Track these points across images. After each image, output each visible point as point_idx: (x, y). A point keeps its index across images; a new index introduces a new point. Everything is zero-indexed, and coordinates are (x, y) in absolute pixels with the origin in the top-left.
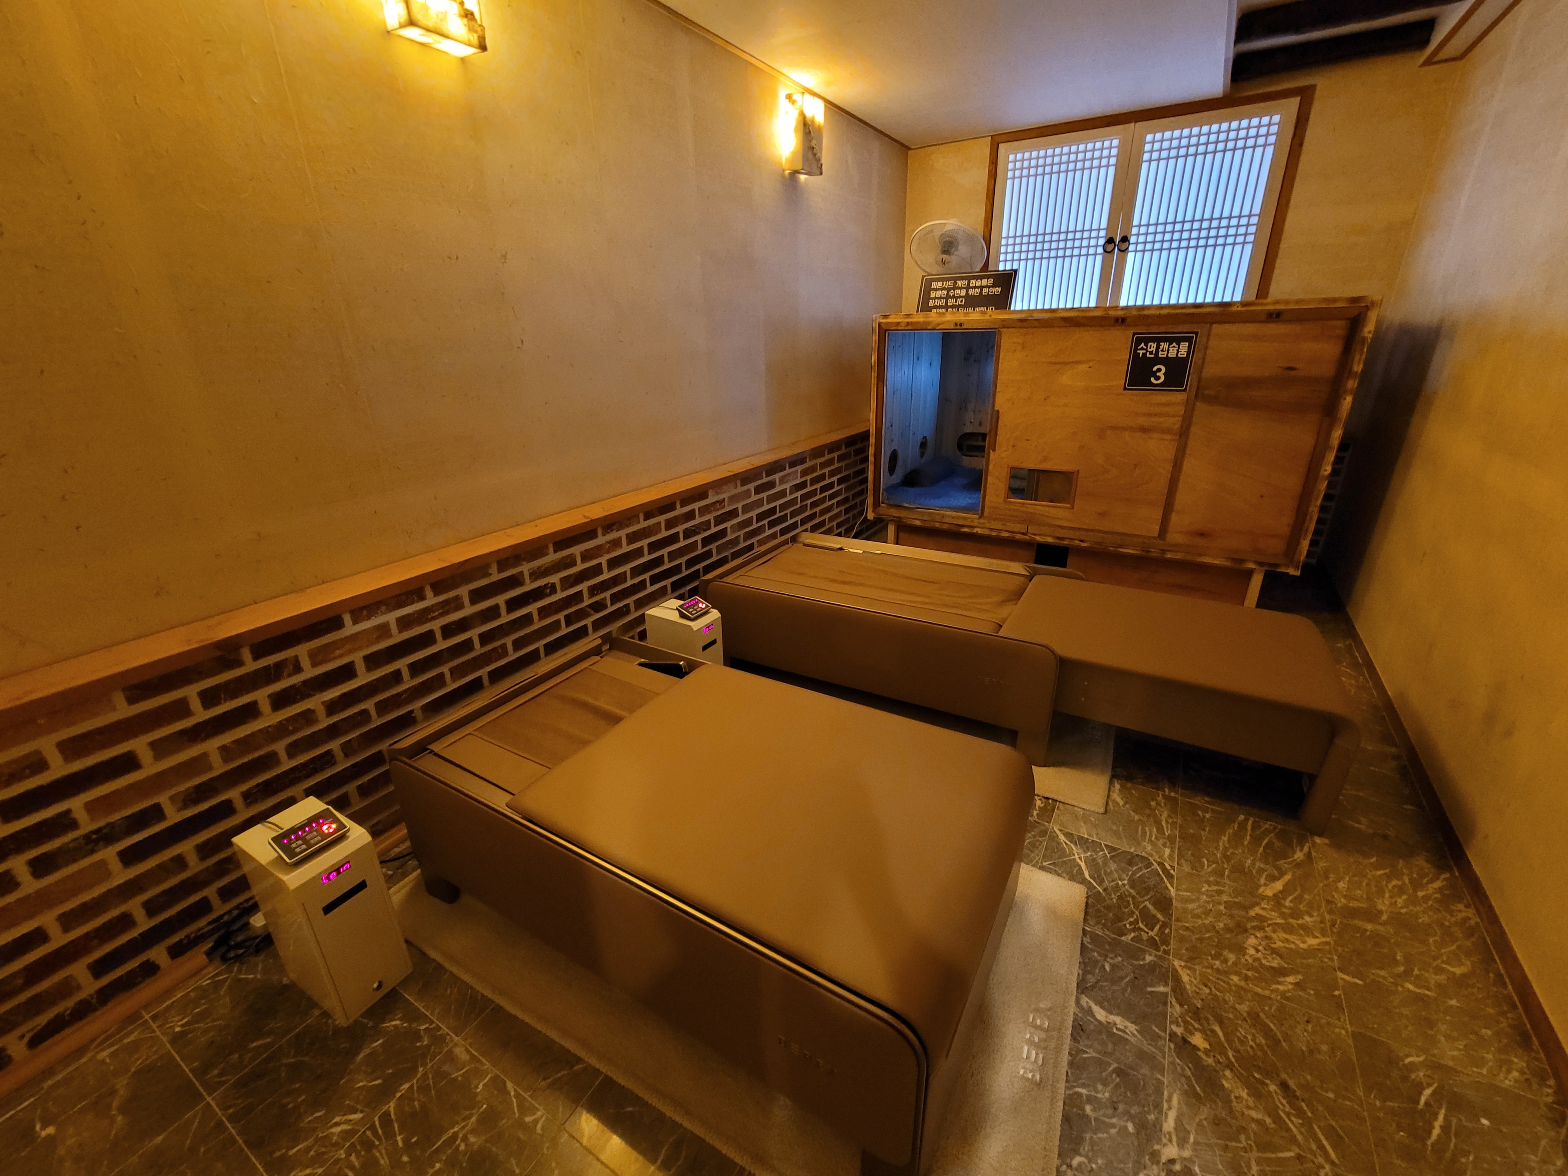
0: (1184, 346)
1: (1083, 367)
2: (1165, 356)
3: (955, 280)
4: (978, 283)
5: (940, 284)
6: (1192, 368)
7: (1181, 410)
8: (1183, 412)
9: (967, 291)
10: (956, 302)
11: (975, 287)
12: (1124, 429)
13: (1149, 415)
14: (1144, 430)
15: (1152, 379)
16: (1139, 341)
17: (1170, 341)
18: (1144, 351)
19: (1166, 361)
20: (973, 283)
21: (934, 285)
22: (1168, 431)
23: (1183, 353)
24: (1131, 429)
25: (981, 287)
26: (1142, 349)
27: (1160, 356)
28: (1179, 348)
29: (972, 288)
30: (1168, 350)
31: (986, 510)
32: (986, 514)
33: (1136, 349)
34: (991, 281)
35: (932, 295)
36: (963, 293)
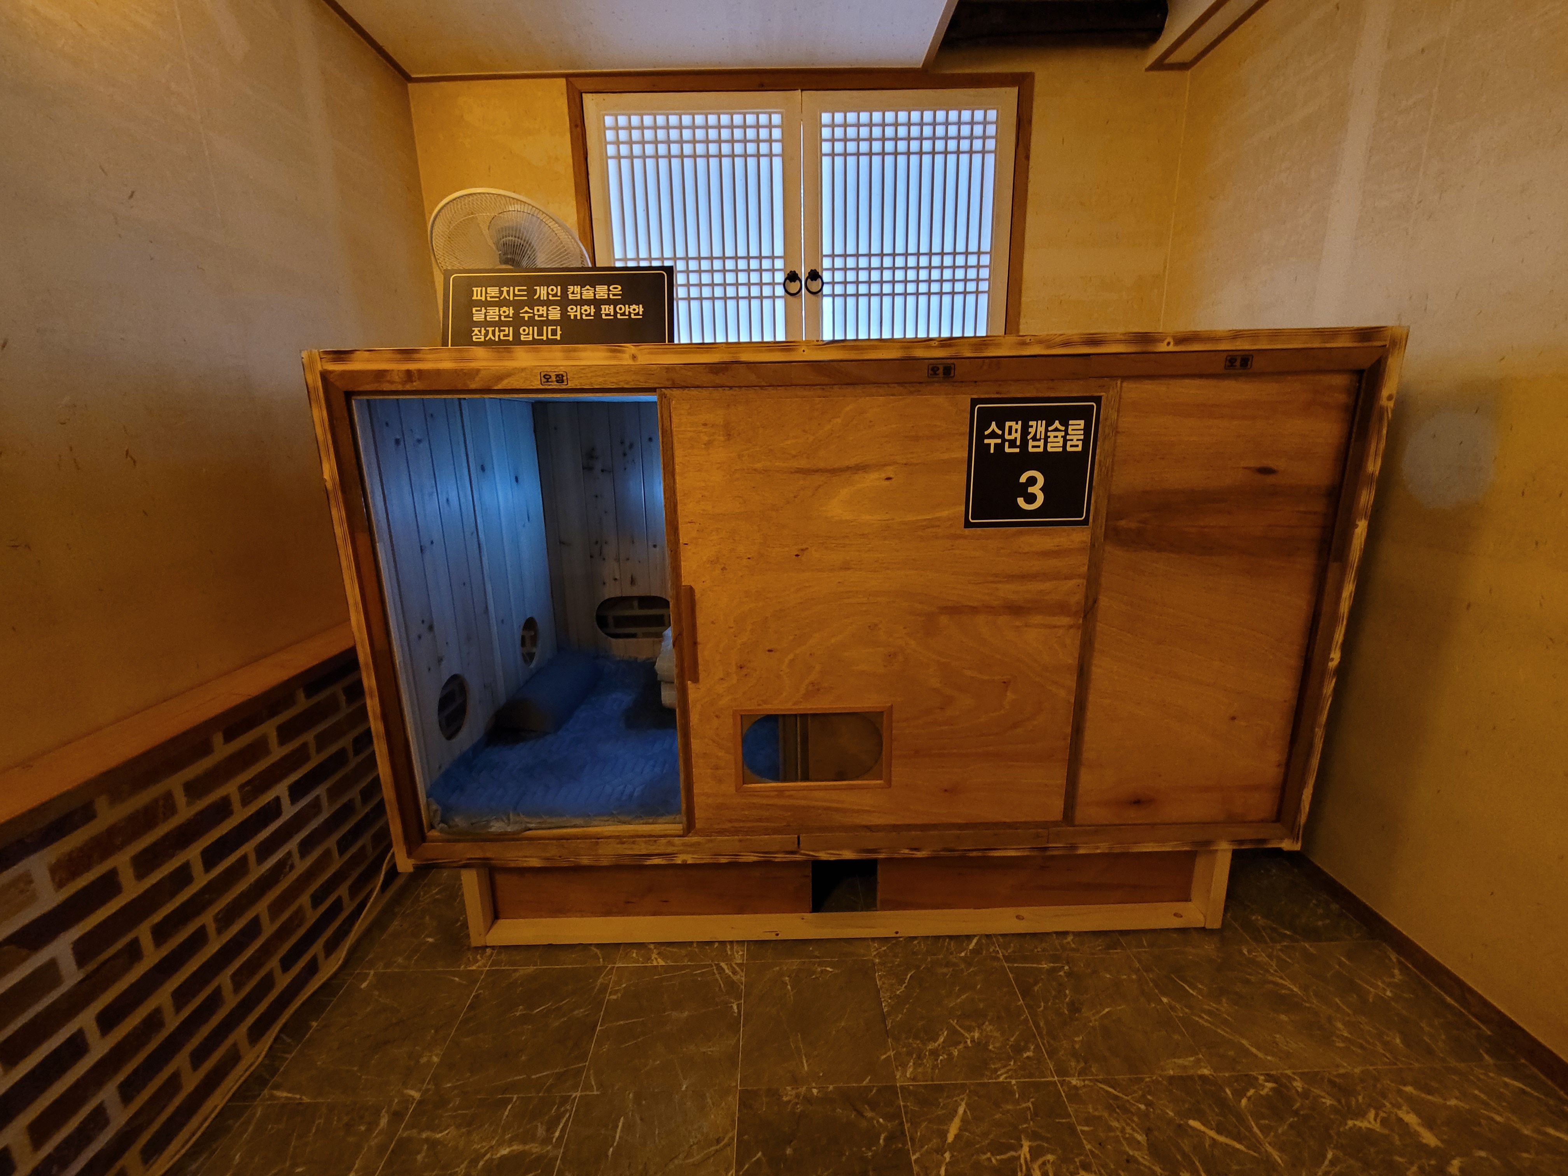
0: (1077, 426)
1: (872, 480)
2: (1041, 450)
3: (531, 283)
4: (588, 294)
5: (493, 291)
6: (1095, 475)
7: (1081, 564)
8: (1085, 569)
9: (564, 312)
10: (540, 333)
11: (582, 302)
12: (974, 610)
13: (1024, 577)
14: (1015, 610)
15: (1021, 501)
16: (985, 418)
17: (1049, 416)
18: (999, 441)
19: (1043, 461)
20: (574, 291)
21: (478, 294)
22: (1062, 608)
23: (1075, 443)
24: (990, 609)
25: (597, 303)
26: (993, 435)
27: (1031, 450)
28: (1066, 431)
29: (576, 303)
30: (1046, 437)
31: (698, 813)
32: (698, 825)
33: (981, 437)
34: (617, 289)
35: (478, 316)
36: (555, 314)
